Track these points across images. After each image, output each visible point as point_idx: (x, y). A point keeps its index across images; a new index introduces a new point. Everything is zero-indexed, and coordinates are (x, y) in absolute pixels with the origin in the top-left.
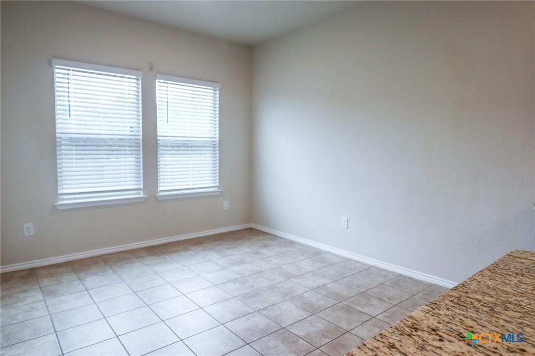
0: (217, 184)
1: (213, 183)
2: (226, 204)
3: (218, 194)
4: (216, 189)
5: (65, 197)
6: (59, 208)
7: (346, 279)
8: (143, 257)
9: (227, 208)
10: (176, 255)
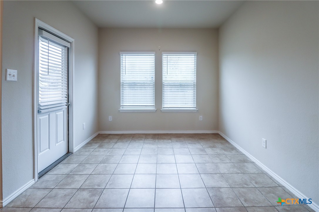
0: (195, 106)
1: (193, 105)
2: (201, 118)
3: (196, 111)
4: (195, 109)
5: (124, 107)
6: (121, 111)
7: (243, 190)
8: (148, 138)
9: (202, 120)
10: (165, 141)
